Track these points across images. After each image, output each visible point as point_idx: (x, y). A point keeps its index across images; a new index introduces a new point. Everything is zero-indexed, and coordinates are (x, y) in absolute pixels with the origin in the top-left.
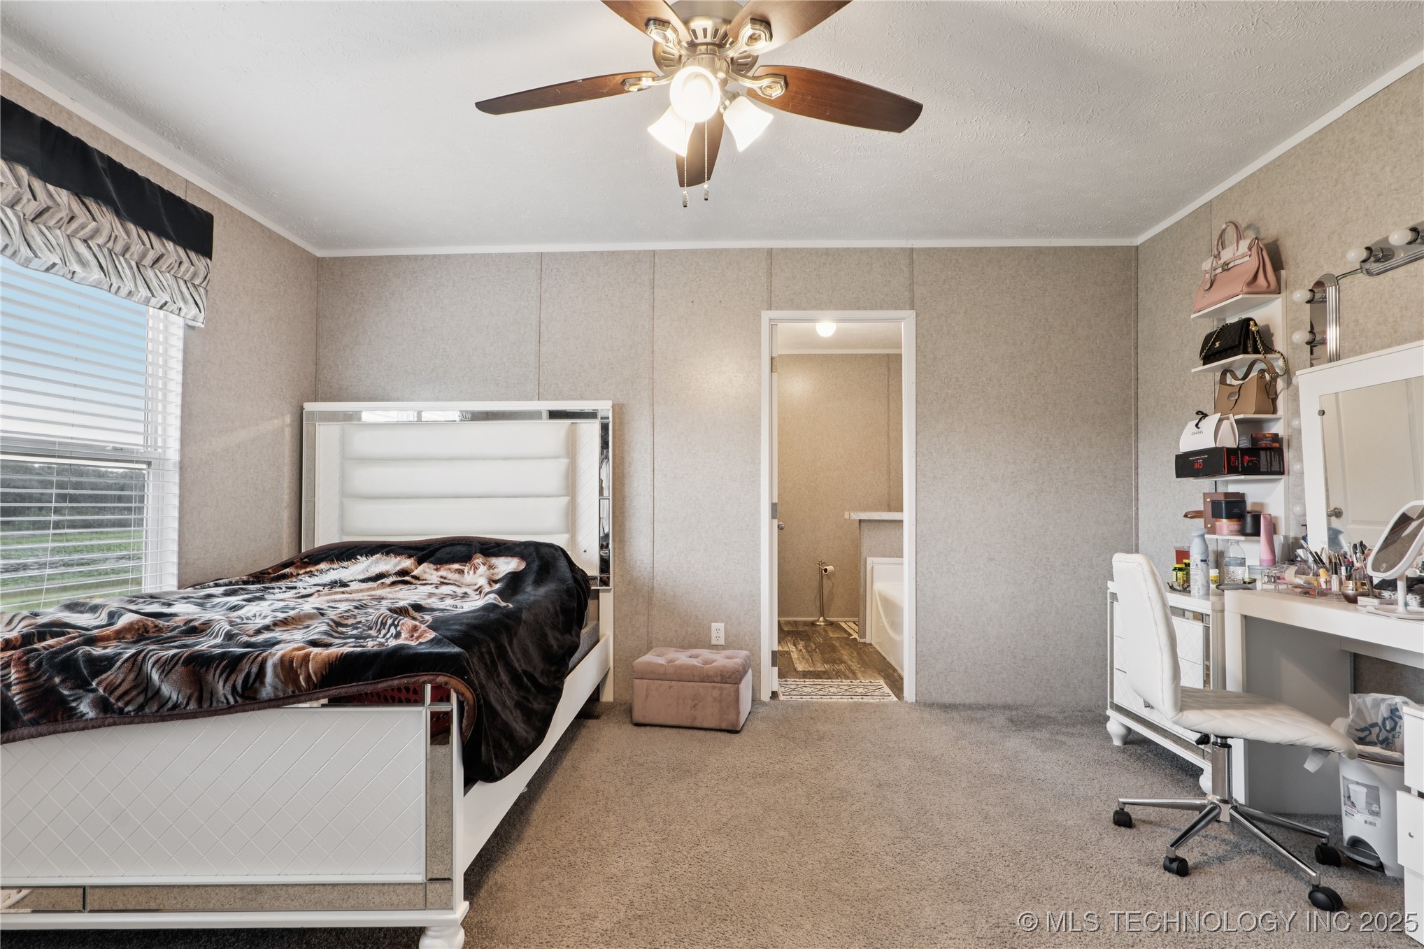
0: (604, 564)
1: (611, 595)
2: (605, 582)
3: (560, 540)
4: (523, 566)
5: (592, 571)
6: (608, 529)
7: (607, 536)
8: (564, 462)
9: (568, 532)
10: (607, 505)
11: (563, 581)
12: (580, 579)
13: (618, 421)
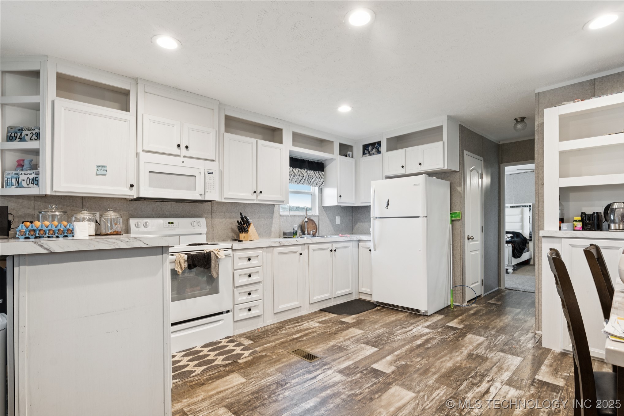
0: (530, 237)
1: (532, 243)
2: (531, 240)
3: (520, 231)
4: (513, 236)
5: (528, 238)
6: (531, 231)
7: (531, 232)
8: (520, 216)
9: (521, 230)
10: (531, 225)
11: (521, 238)
12: (525, 239)
13: (533, 207)
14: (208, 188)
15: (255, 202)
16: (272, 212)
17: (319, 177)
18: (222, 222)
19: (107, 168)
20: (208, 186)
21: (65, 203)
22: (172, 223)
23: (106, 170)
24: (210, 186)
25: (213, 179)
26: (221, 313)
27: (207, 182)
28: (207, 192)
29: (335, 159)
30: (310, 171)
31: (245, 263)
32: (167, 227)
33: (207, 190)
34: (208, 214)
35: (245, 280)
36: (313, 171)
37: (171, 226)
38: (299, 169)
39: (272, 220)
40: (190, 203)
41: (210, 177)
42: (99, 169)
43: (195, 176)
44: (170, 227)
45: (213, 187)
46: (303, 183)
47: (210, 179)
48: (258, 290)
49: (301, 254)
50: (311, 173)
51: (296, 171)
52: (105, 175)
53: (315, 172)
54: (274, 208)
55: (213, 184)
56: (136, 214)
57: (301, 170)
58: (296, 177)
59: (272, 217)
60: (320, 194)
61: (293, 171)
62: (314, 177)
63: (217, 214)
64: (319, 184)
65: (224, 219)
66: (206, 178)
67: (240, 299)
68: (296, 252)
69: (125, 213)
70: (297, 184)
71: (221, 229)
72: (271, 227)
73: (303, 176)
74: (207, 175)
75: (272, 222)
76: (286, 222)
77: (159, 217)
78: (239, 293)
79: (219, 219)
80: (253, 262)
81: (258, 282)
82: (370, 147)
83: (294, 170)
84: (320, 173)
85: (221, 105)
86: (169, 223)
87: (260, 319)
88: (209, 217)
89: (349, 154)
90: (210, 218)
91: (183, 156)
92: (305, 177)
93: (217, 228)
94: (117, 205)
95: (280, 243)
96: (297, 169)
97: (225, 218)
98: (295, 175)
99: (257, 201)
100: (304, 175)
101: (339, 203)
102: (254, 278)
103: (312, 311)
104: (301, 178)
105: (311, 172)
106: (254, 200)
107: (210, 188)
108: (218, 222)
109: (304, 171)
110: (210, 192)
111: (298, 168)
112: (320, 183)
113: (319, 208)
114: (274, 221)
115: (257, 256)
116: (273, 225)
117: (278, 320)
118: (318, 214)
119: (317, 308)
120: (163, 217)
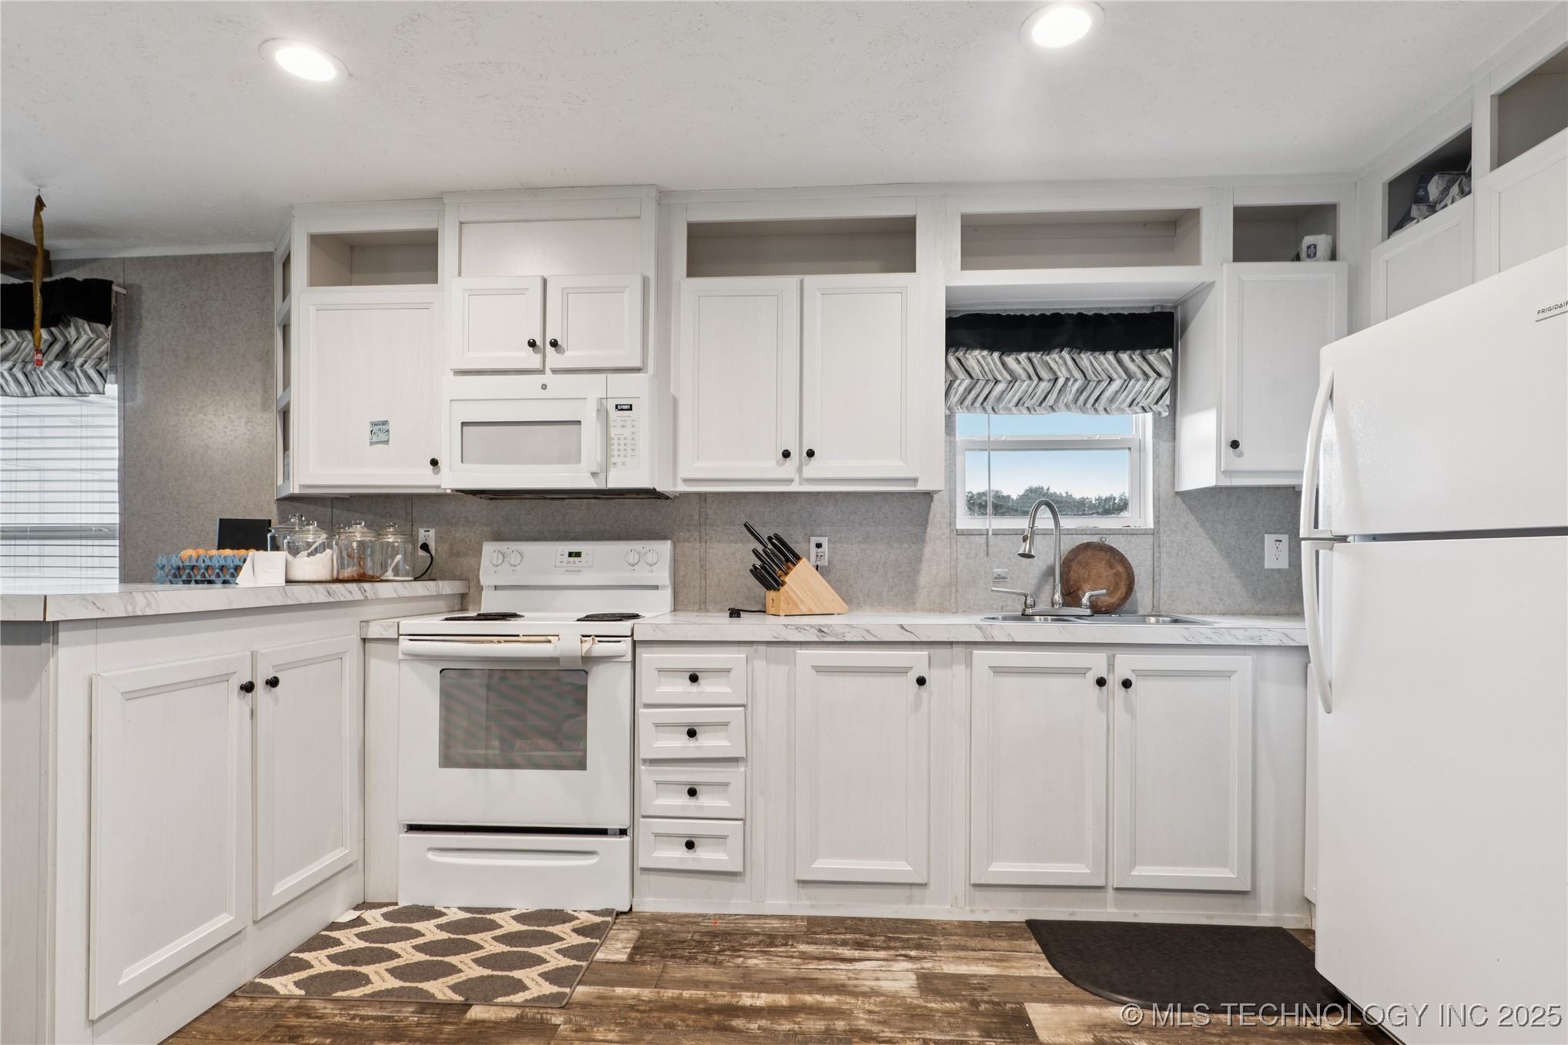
14: (615, 453)
15: (795, 487)
16: (923, 521)
17: (1145, 373)
18: (733, 554)
19: (391, 427)
20: (615, 447)
21: (378, 511)
22: (578, 555)
23: (388, 431)
24: (622, 447)
25: (633, 426)
26: (603, 832)
27: (612, 435)
28: (614, 464)
29: (1212, 285)
30: (1097, 354)
31: (681, 688)
32: (564, 564)
33: (613, 460)
34: (689, 531)
35: (676, 744)
36: (1110, 356)
37: (574, 562)
38: (1032, 355)
39: (921, 550)
40: (638, 500)
41: (623, 419)
42: (376, 429)
43: (579, 422)
44: (571, 565)
45: (633, 450)
46: (1051, 407)
47: (623, 426)
48: (726, 785)
49: (921, 681)
50: (1101, 364)
51: (1019, 363)
52: (386, 442)
53: (1124, 357)
54: (929, 507)
55: (633, 439)
56: (507, 531)
57: (1047, 358)
58: (1022, 387)
59: (920, 538)
60: (1165, 446)
61: (1004, 364)
62: (1115, 376)
63: (715, 530)
64: (1144, 403)
65: (739, 545)
66: (612, 423)
67: (659, 802)
68: (904, 671)
69: (486, 529)
70: (1025, 411)
71: (730, 574)
72: (917, 571)
73: (1051, 377)
74: (614, 414)
75: (922, 555)
76: (983, 554)
77: (558, 540)
78: (658, 783)
79: (723, 545)
80: (709, 689)
81: (735, 760)
82: (1436, 178)
83: (1010, 360)
84: (1151, 358)
85: (665, 198)
86: (570, 554)
87: (738, 886)
88: (691, 539)
89: (1309, 247)
90: (695, 540)
91: (552, 371)
92: (1061, 381)
93: (718, 571)
94: (470, 511)
95: (821, 631)
96: (1023, 356)
97: (741, 541)
98: (1014, 379)
99: (800, 484)
100: (1059, 373)
101: (1228, 473)
102: (709, 744)
103: (986, 918)
104: (1044, 386)
105: (1102, 358)
106: (790, 481)
107: (622, 453)
108: (721, 553)
109: (1057, 359)
110: (623, 464)
111: (1030, 350)
112: (1147, 395)
113: (1157, 499)
114: (928, 550)
115: (728, 671)
116: (925, 566)
117: (812, 906)
118: (1151, 525)
119: (1016, 911)
120: (568, 540)
